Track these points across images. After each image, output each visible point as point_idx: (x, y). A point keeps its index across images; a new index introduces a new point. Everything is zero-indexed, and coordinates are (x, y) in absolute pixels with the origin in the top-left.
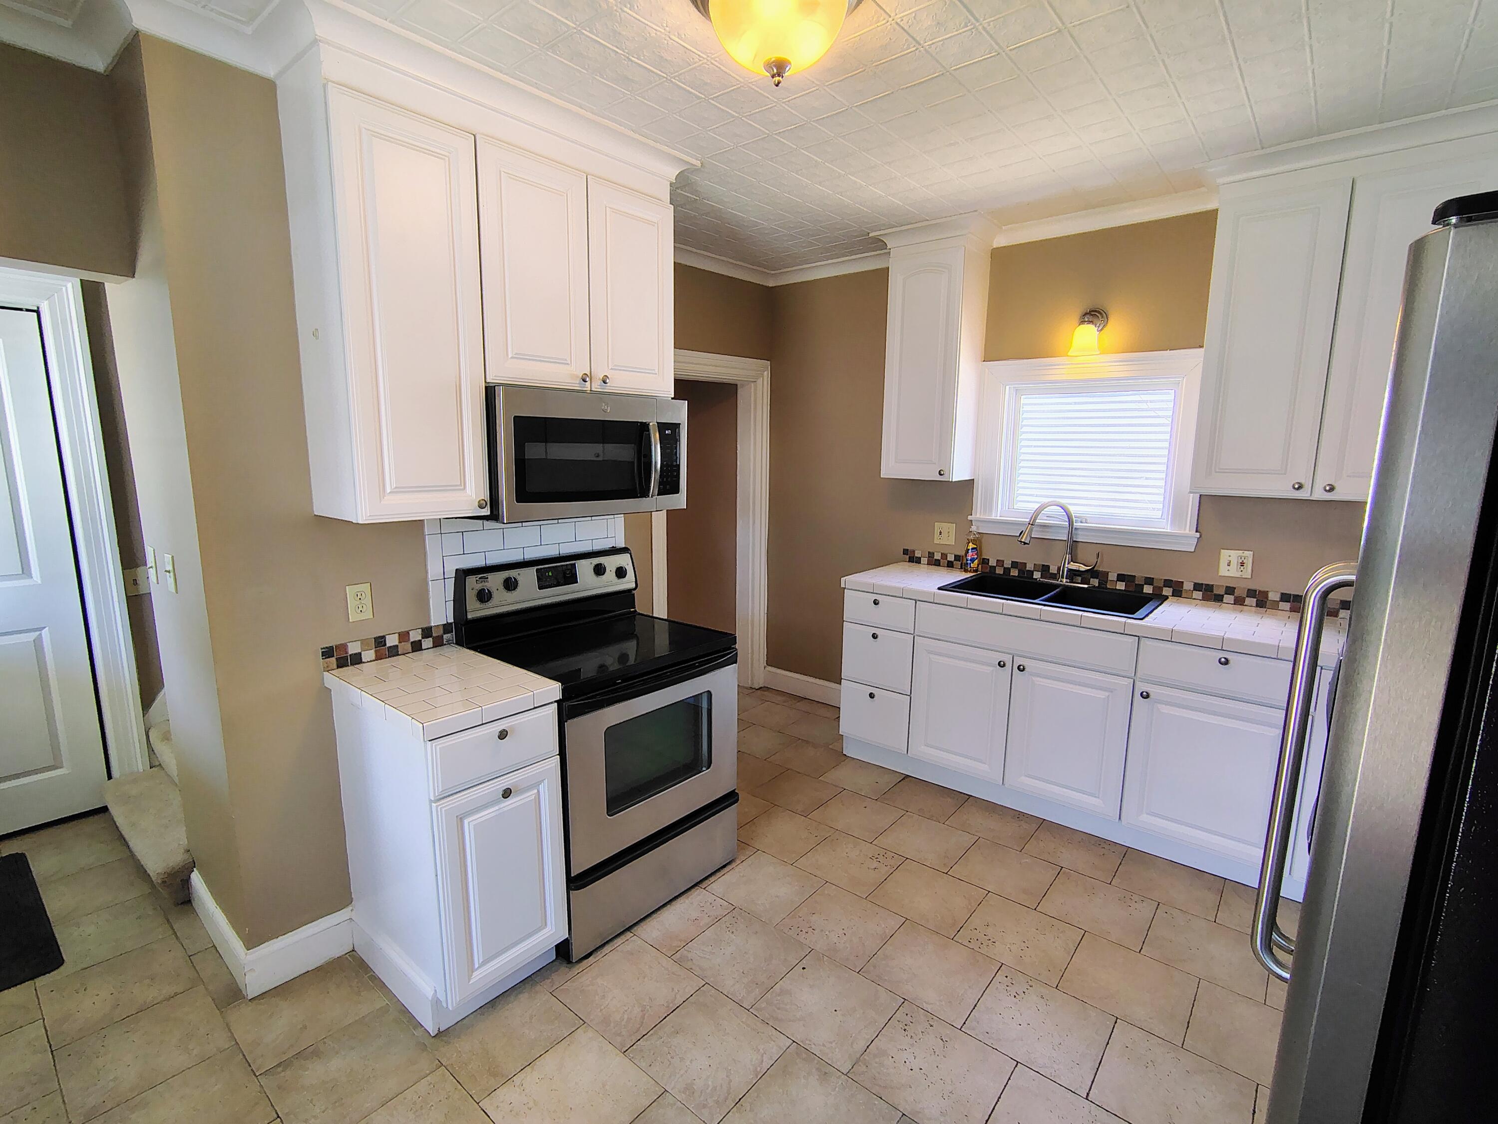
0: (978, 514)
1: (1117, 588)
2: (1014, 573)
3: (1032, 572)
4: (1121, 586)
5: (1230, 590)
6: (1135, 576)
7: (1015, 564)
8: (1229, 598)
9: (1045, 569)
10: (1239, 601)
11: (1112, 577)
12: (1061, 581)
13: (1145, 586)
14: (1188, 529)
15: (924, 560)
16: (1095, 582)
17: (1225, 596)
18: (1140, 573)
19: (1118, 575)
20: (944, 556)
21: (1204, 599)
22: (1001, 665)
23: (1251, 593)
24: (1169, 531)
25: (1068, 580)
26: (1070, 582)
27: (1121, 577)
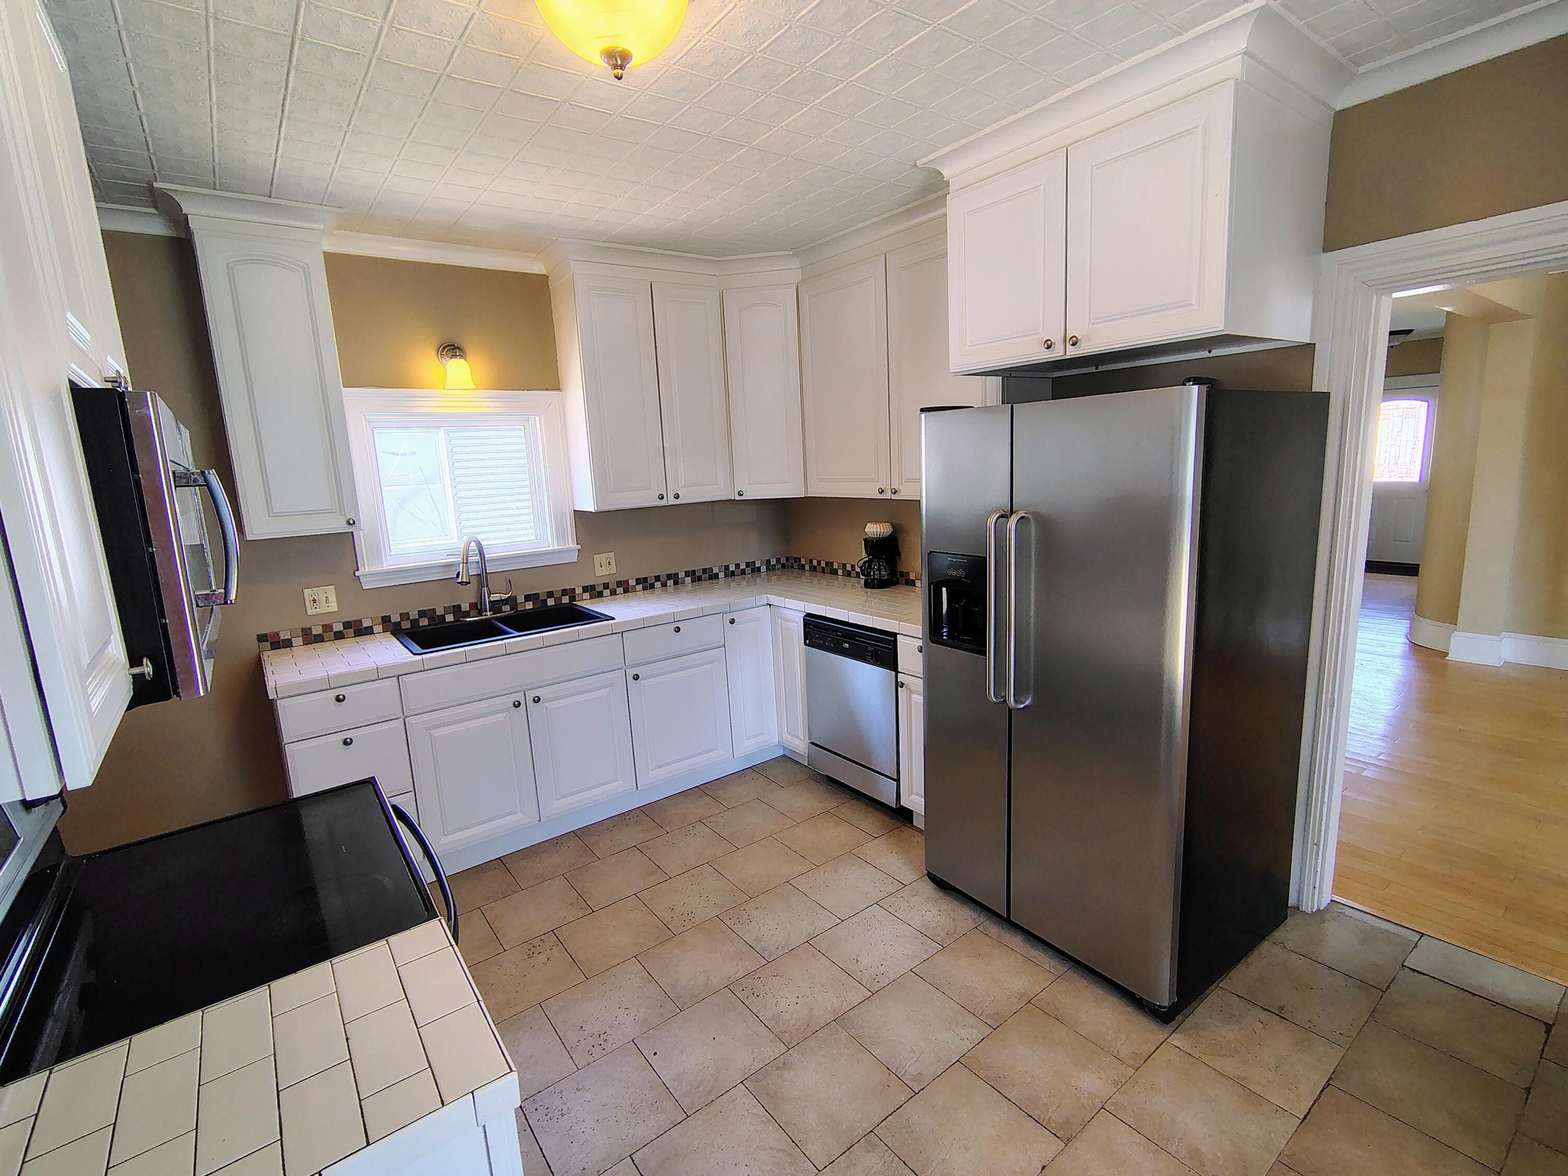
0: (366, 568)
1: (527, 608)
2: (424, 622)
3: (443, 617)
4: (529, 606)
5: (606, 586)
6: (538, 594)
7: (422, 614)
8: (606, 592)
9: (456, 609)
10: (613, 593)
11: (521, 599)
12: (486, 615)
13: (548, 600)
14: (571, 544)
15: (297, 641)
16: (506, 608)
17: (604, 591)
18: (542, 590)
19: (525, 596)
20: (327, 628)
21: (591, 598)
22: (517, 705)
23: (619, 584)
24: (555, 548)
25: (492, 612)
26: (493, 614)
27: (528, 598)
